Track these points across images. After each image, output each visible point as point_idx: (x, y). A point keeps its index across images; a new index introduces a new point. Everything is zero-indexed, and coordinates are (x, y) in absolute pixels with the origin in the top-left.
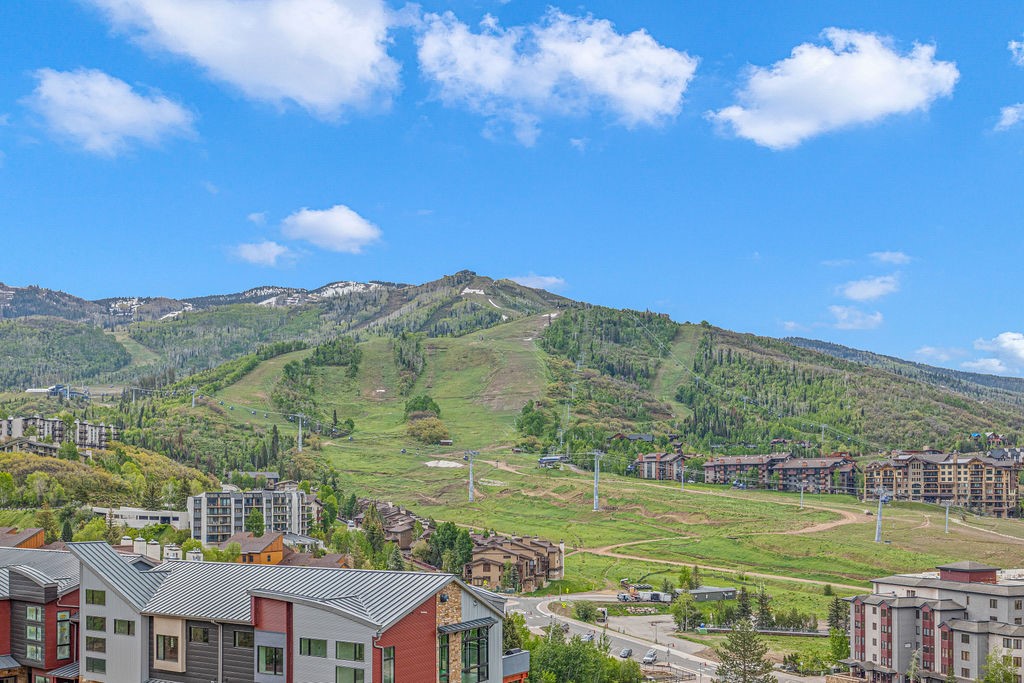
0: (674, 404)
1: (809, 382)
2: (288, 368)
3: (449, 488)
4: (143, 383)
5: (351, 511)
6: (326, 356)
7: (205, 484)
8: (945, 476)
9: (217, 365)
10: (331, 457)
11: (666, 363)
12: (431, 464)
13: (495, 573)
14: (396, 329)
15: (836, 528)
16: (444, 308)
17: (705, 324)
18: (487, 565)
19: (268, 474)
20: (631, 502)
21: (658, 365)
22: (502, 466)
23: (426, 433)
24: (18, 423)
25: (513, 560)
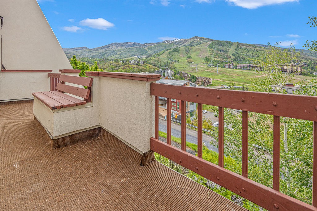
0: (232, 56)
1: (258, 51)
2: (169, 52)
3: (193, 70)
4: (149, 55)
5: (178, 74)
6: (175, 50)
7: (157, 69)
8: (285, 67)
9: (159, 52)
10: (175, 65)
11: (230, 49)
12: (190, 66)
13: (200, 83)
14: (185, 46)
15: (262, 77)
16: (193, 42)
17: (237, 42)
18: (199, 82)
19: (166, 68)
20: (223, 72)
21: (229, 50)
22: (202, 66)
23: (190, 61)
24: (133, 61)
25: (203, 81)
